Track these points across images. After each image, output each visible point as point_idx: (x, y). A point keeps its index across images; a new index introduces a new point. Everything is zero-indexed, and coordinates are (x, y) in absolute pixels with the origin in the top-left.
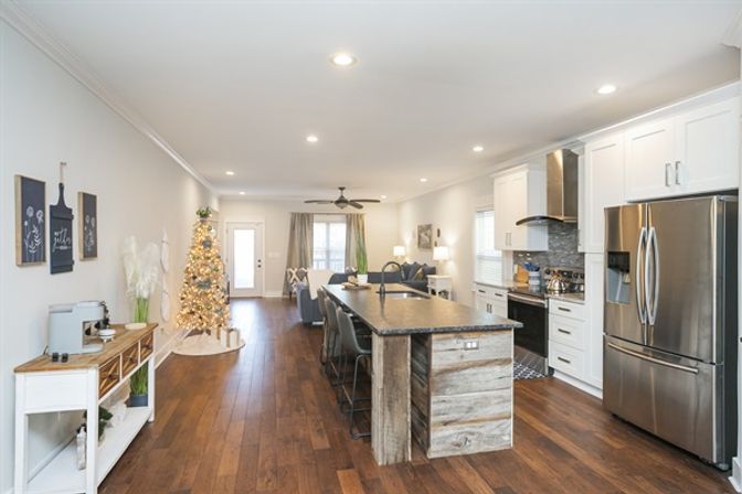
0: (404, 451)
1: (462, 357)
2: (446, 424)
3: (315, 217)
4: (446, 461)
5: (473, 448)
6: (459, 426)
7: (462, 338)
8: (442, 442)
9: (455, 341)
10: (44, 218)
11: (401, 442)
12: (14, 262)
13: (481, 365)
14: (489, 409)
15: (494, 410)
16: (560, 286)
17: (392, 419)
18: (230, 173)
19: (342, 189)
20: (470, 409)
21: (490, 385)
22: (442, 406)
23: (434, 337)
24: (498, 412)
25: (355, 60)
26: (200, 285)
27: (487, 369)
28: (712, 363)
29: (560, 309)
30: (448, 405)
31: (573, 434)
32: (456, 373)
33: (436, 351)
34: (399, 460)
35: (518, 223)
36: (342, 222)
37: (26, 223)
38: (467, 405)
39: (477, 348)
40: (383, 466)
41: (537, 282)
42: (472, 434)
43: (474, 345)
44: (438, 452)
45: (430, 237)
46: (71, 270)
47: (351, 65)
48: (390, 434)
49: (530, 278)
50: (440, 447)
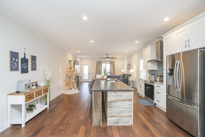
0: (100, 122)
1: (117, 98)
2: (112, 117)
3: (103, 62)
4: (111, 127)
5: (120, 124)
6: (116, 118)
7: (116, 93)
8: (110, 121)
9: (114, 94)
10: (18, 61)
11: (99, 120)
12: (9, 70)
13: (123, 101)
14: (125, 113)
15: (127, 114)
16: (160, 80)
17: (96, 114)
18: (79, 52)
19: (107, 55)
20: (119, 113)
21: (125, 107)
22: (111, 111)
23: (108, 92)
24: (128, 115)
25: (88, 18)
26: (69, 78)
27: (124, 102)
28: (198, 105)
29: (157, 86)
30: (112, 111)
31: (154, 123)
32: (115, 103)
33: (109, 96)
34: (98, 125)
35: (148, 62)
36: (109, 63)
37: (12, 62)
38: (118, 112)
39: (121, 96)
40: (94, 126)
41: (154, 79)
42: (120, 120)
43: (120, 95)
44: (109, 124)
45: (130, 67)
46: (28, 73)
47: (87, 20)
48: (96, 118)
49: (152, 77)
50: (110, 123)
